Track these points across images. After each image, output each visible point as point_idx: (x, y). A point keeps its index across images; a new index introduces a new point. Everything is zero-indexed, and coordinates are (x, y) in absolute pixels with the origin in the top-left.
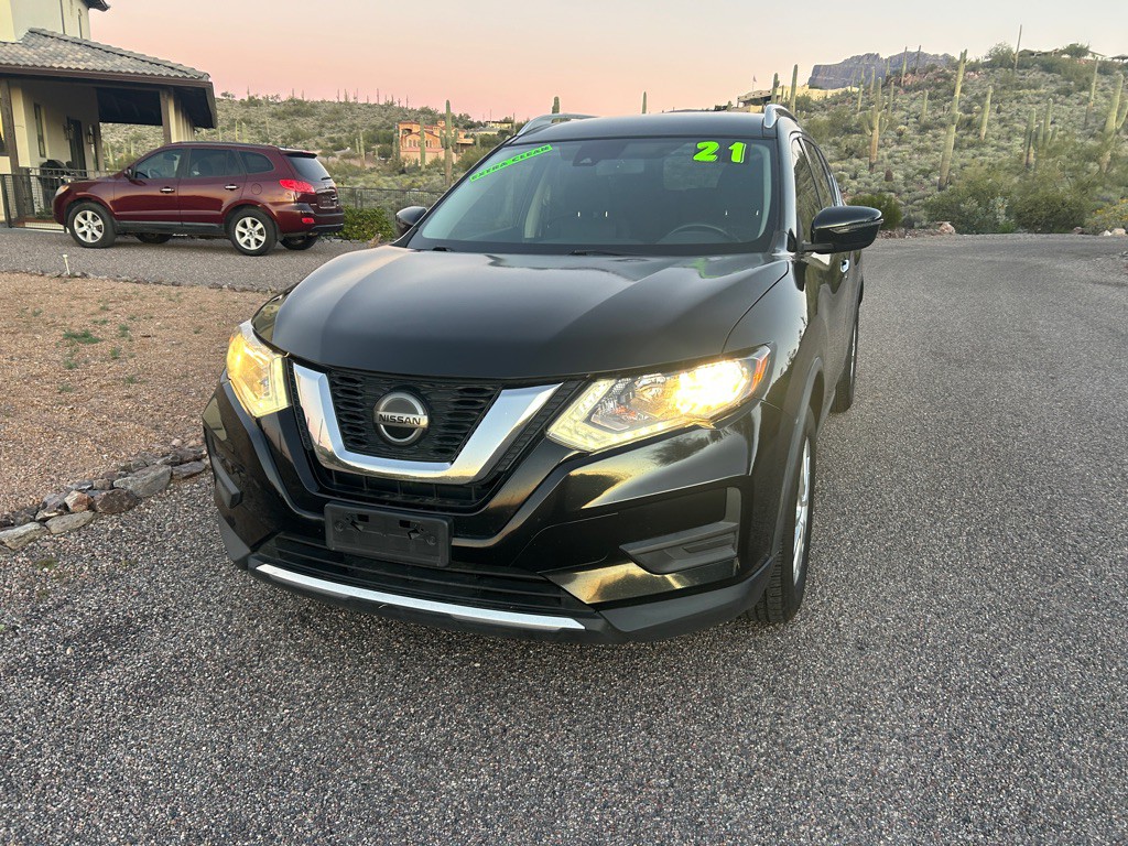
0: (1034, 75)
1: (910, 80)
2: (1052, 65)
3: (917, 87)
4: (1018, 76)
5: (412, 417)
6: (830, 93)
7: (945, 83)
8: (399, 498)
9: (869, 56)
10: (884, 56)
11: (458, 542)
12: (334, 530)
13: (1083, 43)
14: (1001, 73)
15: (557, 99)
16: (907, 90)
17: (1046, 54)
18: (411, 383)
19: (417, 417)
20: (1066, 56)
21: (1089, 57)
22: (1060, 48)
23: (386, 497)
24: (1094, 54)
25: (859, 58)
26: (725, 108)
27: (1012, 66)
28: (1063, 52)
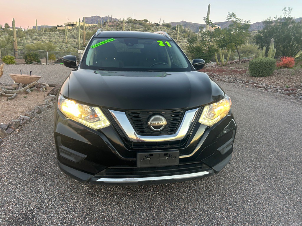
0: (138, 26)
1: (110, 24)
2: (141, 23)
3: (112, 26)
4: (134, 25)
5: (161, 122)
6: (90, 25)
7: (118, 26)
8: (158, 147)
9: (97, 16)
10: (101, 17)
11: (181, 157)
12: (140, 161)
13: (147, 19)
14: (131, 24)
15: (13, 19)
16: (110, 26)
17: (140, 21)
18: (158, 112)
19: (163, 122)
20: (144, 22)
21: (148, 22)
22: (142, 20)
23: (154, 148)
24: (149, 22)
25: (95, 17)
26: (60, 26)
27: (133, 23)
28: (143, 21)
